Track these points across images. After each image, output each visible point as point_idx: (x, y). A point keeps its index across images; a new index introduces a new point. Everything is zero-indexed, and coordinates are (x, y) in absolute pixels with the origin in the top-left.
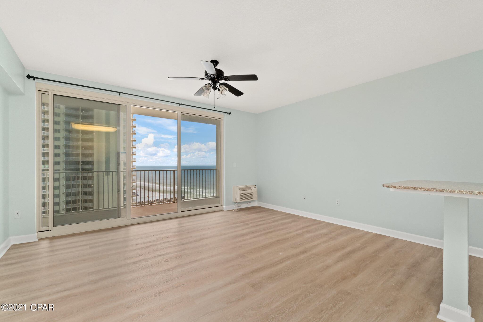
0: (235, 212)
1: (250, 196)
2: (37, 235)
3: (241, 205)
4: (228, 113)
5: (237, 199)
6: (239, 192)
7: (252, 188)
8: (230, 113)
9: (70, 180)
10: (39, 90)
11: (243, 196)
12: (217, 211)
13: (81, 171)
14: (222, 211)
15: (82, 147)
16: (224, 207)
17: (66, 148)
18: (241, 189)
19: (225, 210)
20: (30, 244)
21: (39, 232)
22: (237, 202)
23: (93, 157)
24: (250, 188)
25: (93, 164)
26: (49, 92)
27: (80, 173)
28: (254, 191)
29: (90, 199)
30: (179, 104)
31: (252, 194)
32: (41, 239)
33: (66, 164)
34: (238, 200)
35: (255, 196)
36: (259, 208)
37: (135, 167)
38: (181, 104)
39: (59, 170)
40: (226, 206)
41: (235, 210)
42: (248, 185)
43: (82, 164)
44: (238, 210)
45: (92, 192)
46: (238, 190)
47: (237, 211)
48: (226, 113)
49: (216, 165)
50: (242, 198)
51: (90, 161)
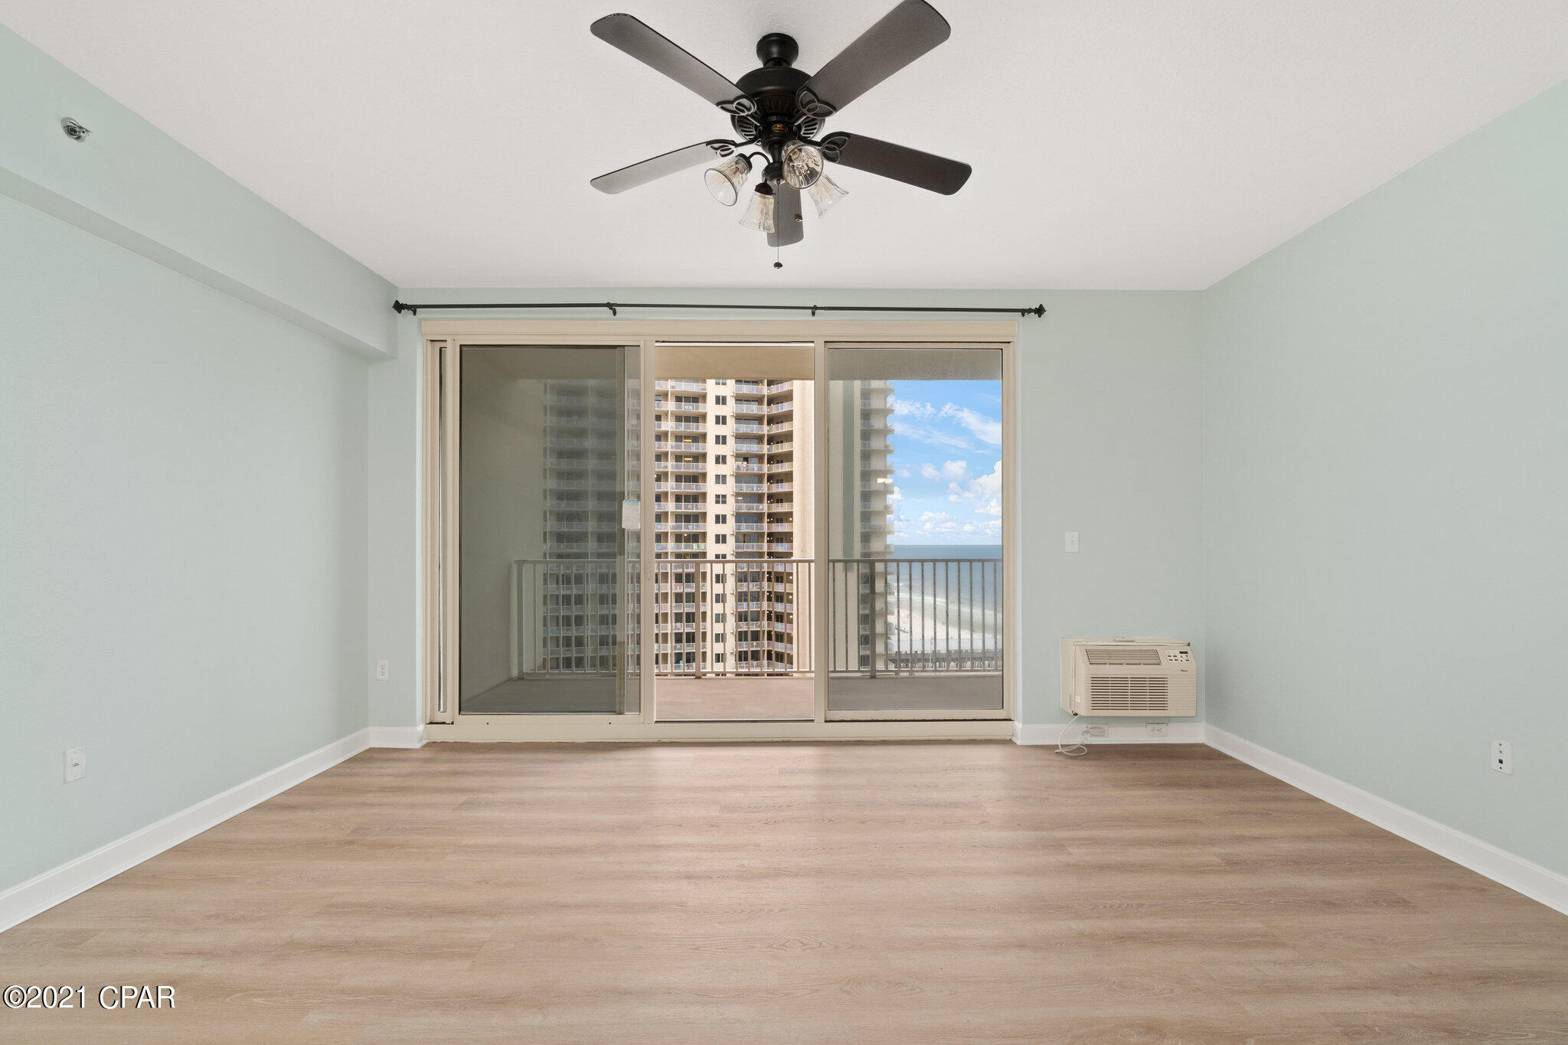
0: (1060, 758)
1: (1153, 692)
3: (1106, 728)
4: (1030, 311)
5: (1078, 699)
6: (1084, 671)
7: (1163, 655)
8: (1040, 311)
9: (746, 581)
10: (432, 341)
11: (1104, 692)
12: (987, 738)
13: (766, 558)
14: (1008, 742)
15: (771, 497)
16: (1018, 725)
17: (737, 501)
18: (1094, 656)
19: (1019, 742)
20: (395, 755)
21: (431, 723)
22: (1076, 714)
23: (792, 522)
24: (1151, 656)
25: (792, 542)
26: (446, 341)
27: (765, 565)
28: (1176, 669)
29: (779, 630)
30: (814, 310)
31: (1159, 682)
33: (737, 541)
34: (1082, 702)
35: (1181, 697)
37: (893, 550)
39: (724, 556)
40: (1024, 723)
41: (1060, 750)
42: (1143, 639)
43: (768, 542)
44: (1079, 749)
46: (1082, 660)
47: (1072, 758)
48: (1023, 312)
50: (1101, 700)
51: (786, 532)
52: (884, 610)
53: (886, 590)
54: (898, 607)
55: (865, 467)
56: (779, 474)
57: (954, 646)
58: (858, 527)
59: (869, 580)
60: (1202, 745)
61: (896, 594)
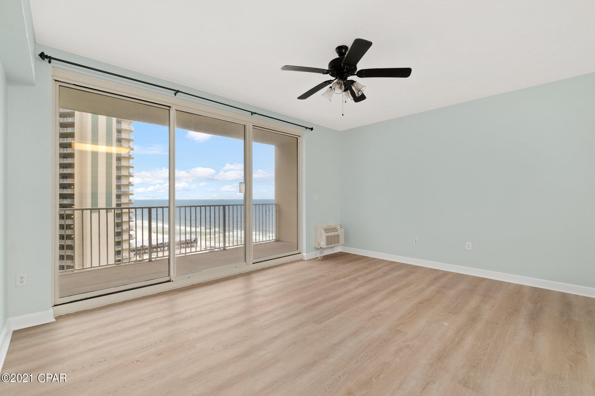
2: (54, 312)
3: (326, 250)
4: (310, 128)
5: (322, 243)
6: (324, 235)
7: (338, 228)
8: (312, 129)
10: (55, 80)
11: (330, 240)
12: (295, 260)
14: (302, 260)
16: (304, 254)
18: (327, 230)
19: (305, 259)
21: (55, 306)
22: (321, 248)
23: (74, 188)
24: (335, 229)
25: (74, 198)
28: (340, 232)
30: (253, 113)
31: (338, 236)
32: (59, 318)
34: (323, 244)
35: (342, 240)
36: (347, 255)
37: (133, 202)
38: (255, 113)
40: (306, 253)
45: (73, 235)
46: (323, 232)
48: (307, 128)
49: (274, 199)
50: (328, 243)
51: (70, 194)
52: (128, 229)
53: (129, 220)
54: (136, 228)
55: (118, 164)
56: (65, 164)
57: (160, 241)
58: (114, 192)
59: (119, 216)
60: (340, 252)
61: (135, 221)
